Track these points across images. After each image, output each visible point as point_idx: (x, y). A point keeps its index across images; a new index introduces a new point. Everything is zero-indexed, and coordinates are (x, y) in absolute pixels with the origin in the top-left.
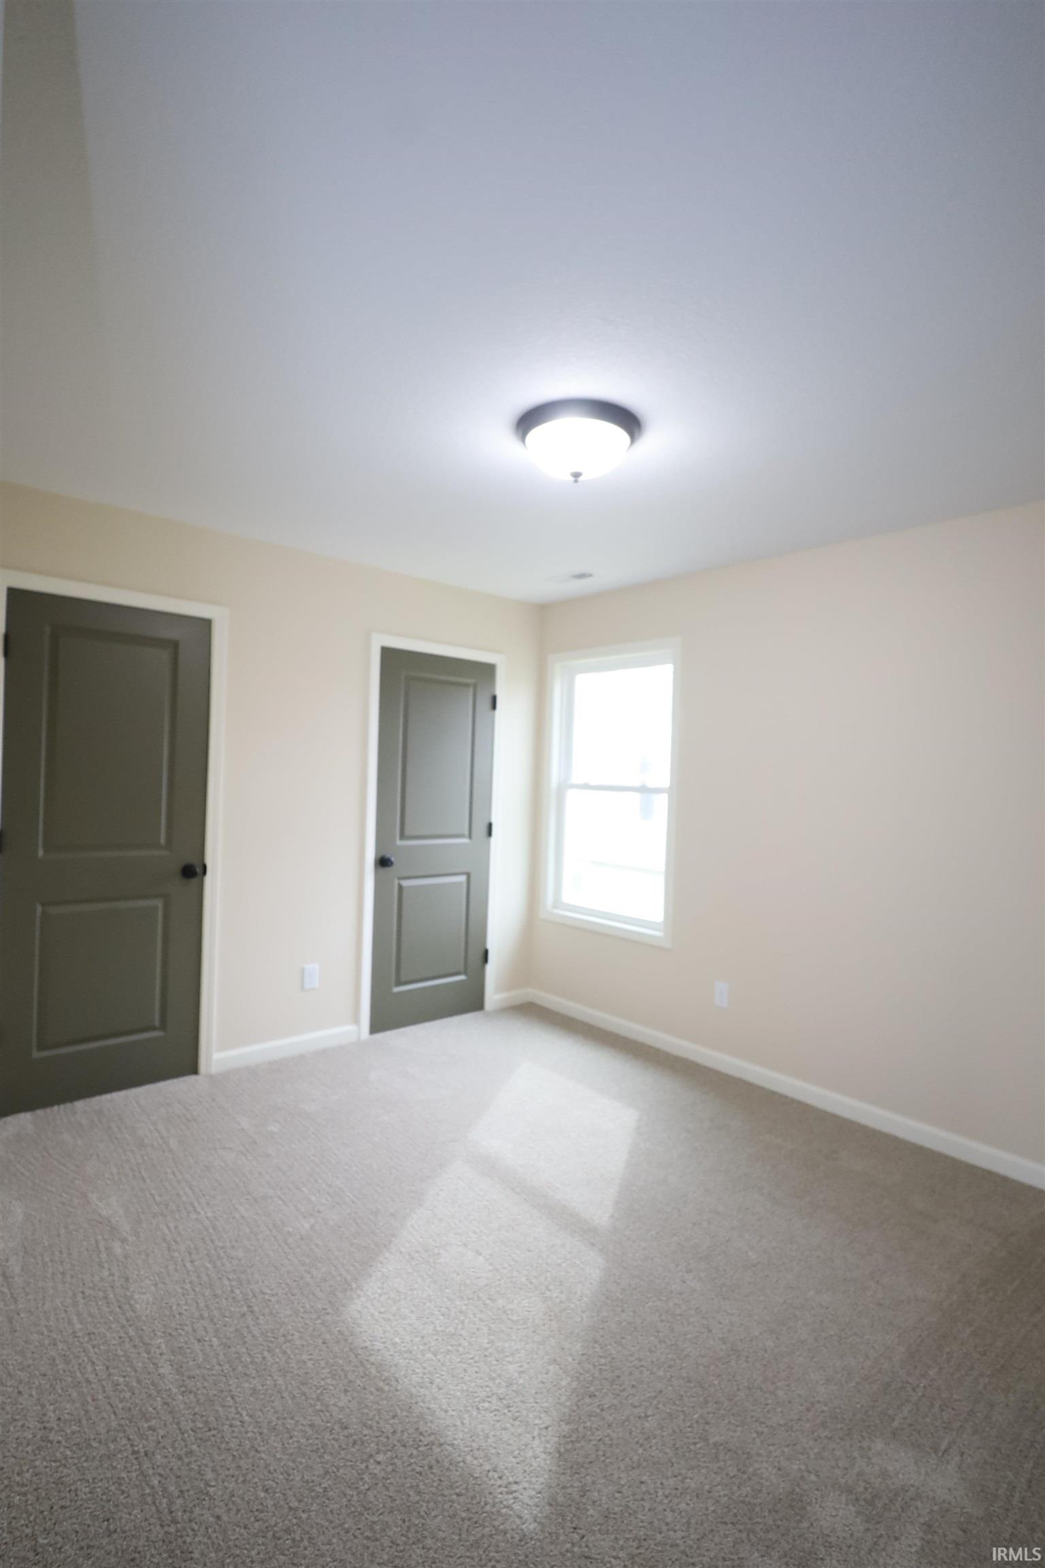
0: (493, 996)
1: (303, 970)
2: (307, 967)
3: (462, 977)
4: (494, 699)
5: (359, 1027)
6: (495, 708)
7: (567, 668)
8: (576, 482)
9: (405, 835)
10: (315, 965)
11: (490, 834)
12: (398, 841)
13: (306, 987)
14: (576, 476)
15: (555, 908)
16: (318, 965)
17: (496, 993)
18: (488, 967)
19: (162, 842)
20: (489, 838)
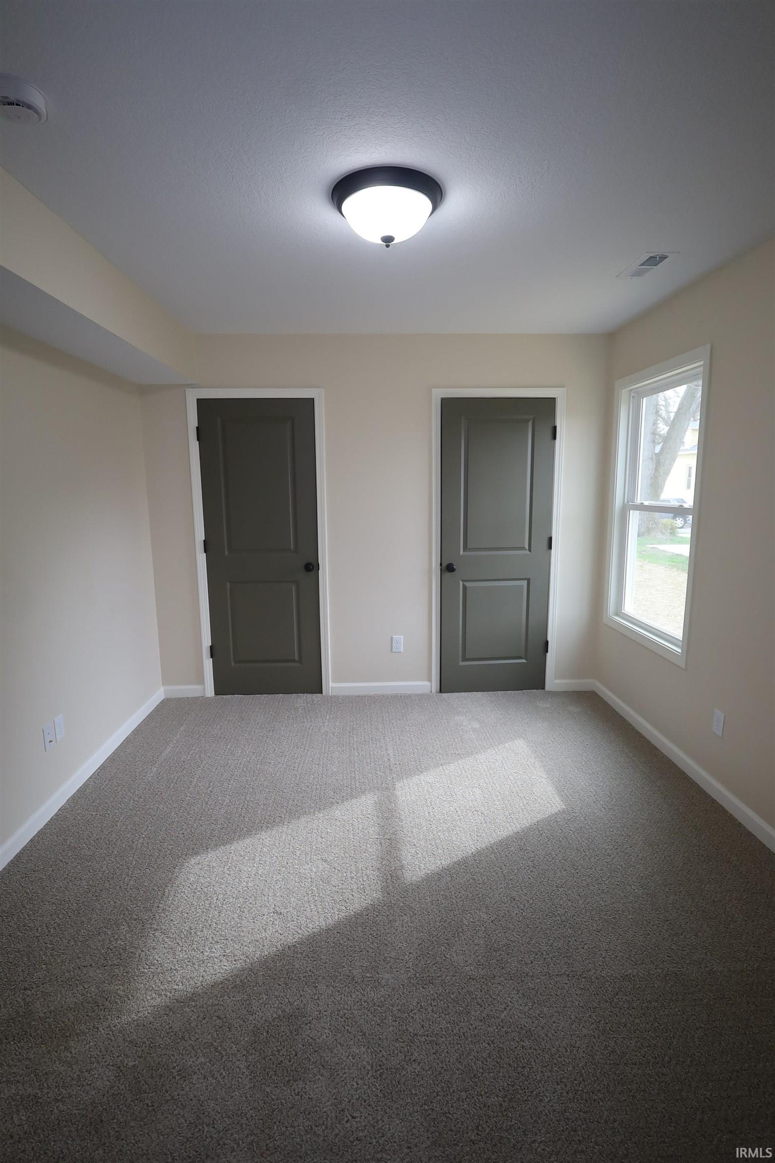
0: (552, 681)
1: (392, 637)
2: (394, 636)
3: (524, 661)
4: (555, 428)
5: (431, 683)
6: (555, 438)
7: (634, 393)
8: (388, 246)
9: (468, 547)
10: (400, 636)
11: (550, 547)
12: (462, 552)
13: (394, 650)
14: (388, 240)
15: (617, 615)
16: (402, 637)
17: (556, 678)
18: (548, 655)
19: (292, 548)
20: (549, 550)
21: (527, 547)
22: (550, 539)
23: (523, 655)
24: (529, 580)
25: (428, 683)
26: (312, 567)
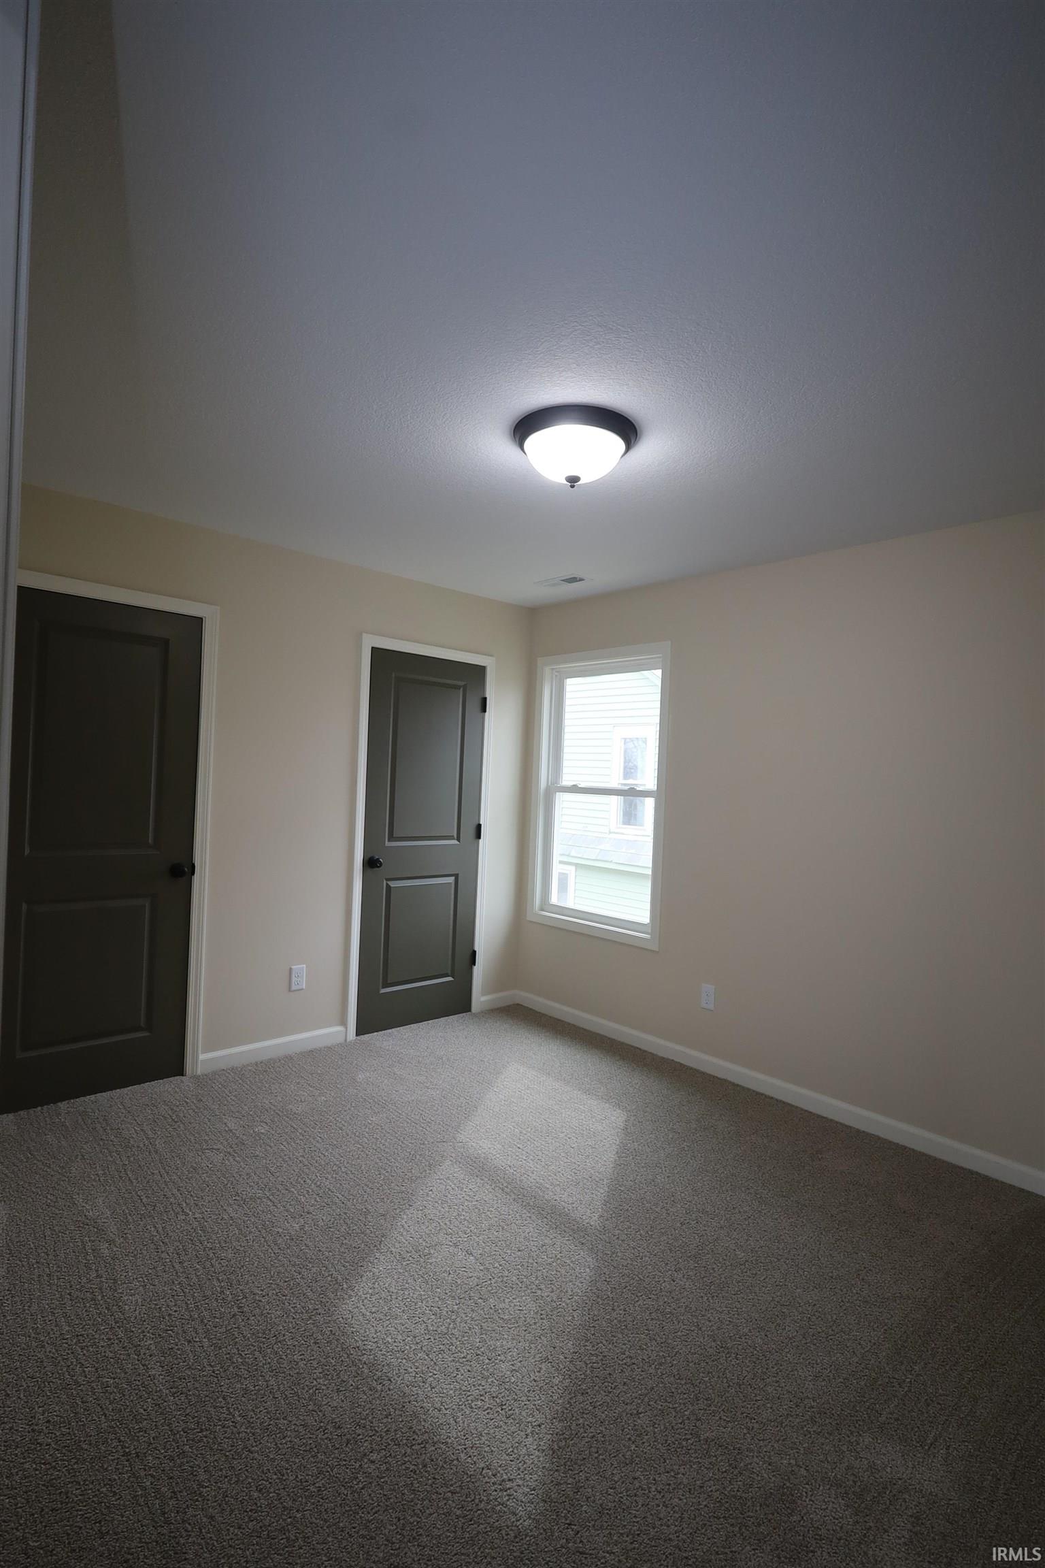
0: (480, 998)
1: (291, 969)
2: (293, 967)
3: (449, 979)
4: (484, 700)
5: (346, 1028)
6: (484, 711)
7: (556, 672)
8: (572, 487)
9: (394, 836)
10: (302, 966)
11: (478, 836)
12: (387, 842)
13: (294, 988)
14: (573, 480)
15: (542, 910)
16: (305, 966)
17: (483, 995)
18: (475, 968)
19: (150, 841)
20: (477, 840)
21: (455, 836)
22: (479, 826)
23: (449, 972)
24: (456, 876)
25: (340, 1028)
26: (183, 871)
